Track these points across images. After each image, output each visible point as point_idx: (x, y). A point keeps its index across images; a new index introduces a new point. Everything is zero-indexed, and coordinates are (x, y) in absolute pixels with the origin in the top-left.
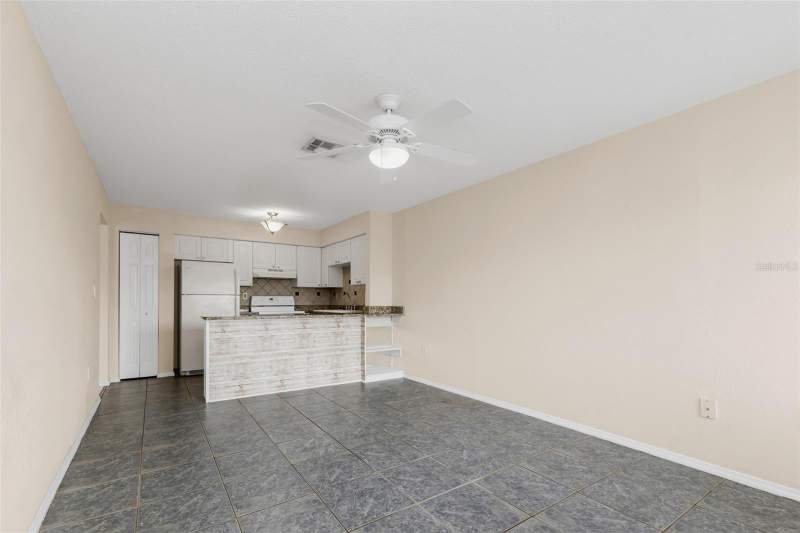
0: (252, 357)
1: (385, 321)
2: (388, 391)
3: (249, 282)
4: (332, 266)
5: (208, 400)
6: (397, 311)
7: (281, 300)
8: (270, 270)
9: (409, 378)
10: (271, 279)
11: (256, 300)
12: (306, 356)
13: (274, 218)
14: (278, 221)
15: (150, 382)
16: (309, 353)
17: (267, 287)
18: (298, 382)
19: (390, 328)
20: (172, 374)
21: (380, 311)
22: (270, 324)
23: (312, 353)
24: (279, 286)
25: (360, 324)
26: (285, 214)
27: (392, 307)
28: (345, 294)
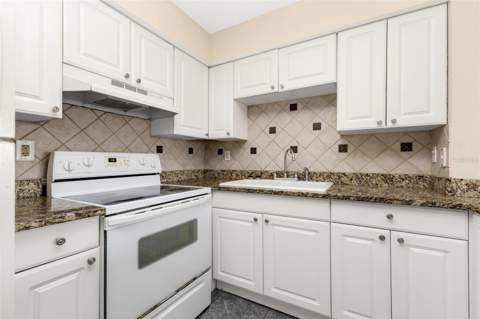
7: (134, 160)
28: (253, 151)
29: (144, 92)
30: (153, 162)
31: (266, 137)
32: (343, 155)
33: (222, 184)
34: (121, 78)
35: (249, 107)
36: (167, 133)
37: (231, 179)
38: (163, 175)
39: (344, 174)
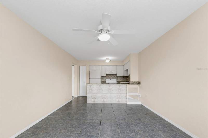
0: (97, 94)
1: (136, 86)
2: (131, 107)
3: (105, 75)
4: (125, 70)
5: (87, 103)
6: (139, 83)
7: (113, 80)
9: (142, 104)
10: (111, 74)
11: (107, 80)
12: (110, 94)
13: (107, 59)
14: (109, 60)
16: (111, 94)
17: (110, 77)
18: (108, 101)
19: (138, 88)
21: (134, 83)
22: (101, 86)
23: (112, 94)
24: (113, 76)
25: (126, 86)
26: (110, 58)
27: (138, 82)
29: (113, 72)
34: (110, 72)
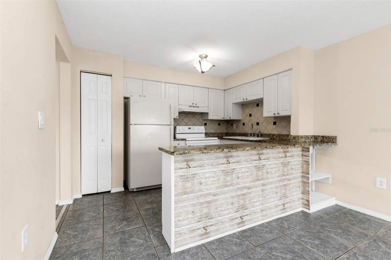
3: (177, 115)
4: (234, 104)
7: (196, 129)
8: (190, 106)
11: (180, 129)
12: (261, 188)
15: (106, 196)
17: (186, 119)
20: (122, 189)
23: (265, 185)
24: (194, 120)
28: (244, 124)
29: (198, 107)
30: (202, 129)
31: (248, 118)
32: (275, 126)
33: (224, 137)
34: (191, 105)
35: (242, 105)
36: (206, 119)
37: (235, 136)
38: (205, 133)
39: (274, 135)
